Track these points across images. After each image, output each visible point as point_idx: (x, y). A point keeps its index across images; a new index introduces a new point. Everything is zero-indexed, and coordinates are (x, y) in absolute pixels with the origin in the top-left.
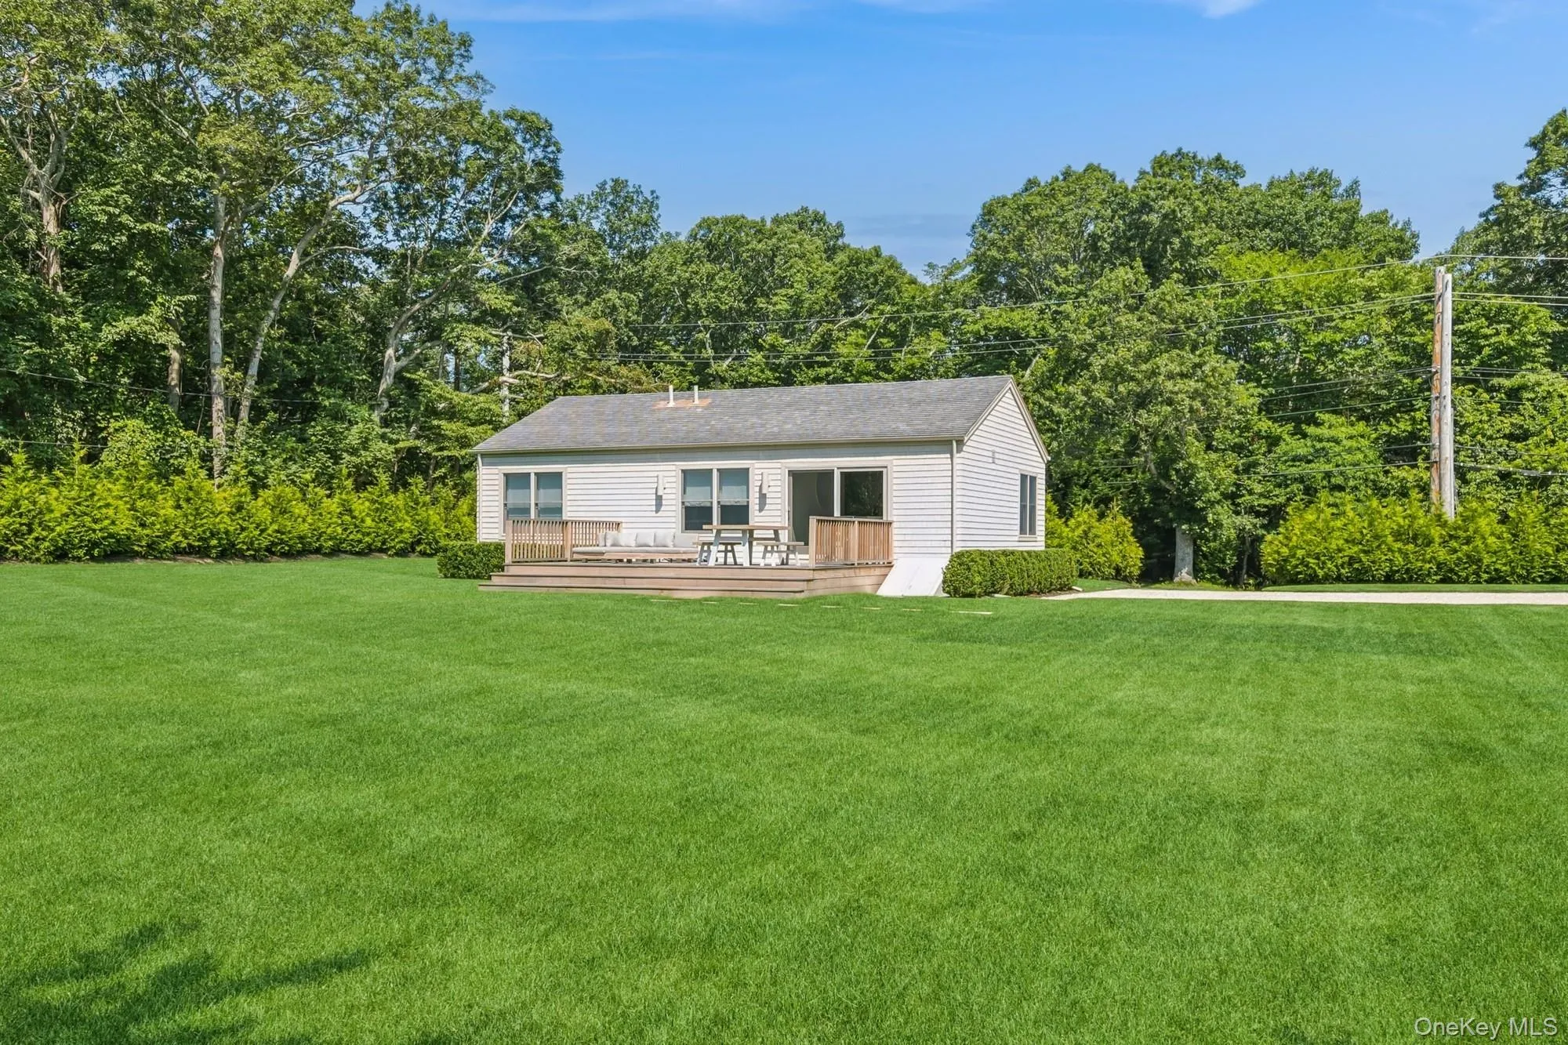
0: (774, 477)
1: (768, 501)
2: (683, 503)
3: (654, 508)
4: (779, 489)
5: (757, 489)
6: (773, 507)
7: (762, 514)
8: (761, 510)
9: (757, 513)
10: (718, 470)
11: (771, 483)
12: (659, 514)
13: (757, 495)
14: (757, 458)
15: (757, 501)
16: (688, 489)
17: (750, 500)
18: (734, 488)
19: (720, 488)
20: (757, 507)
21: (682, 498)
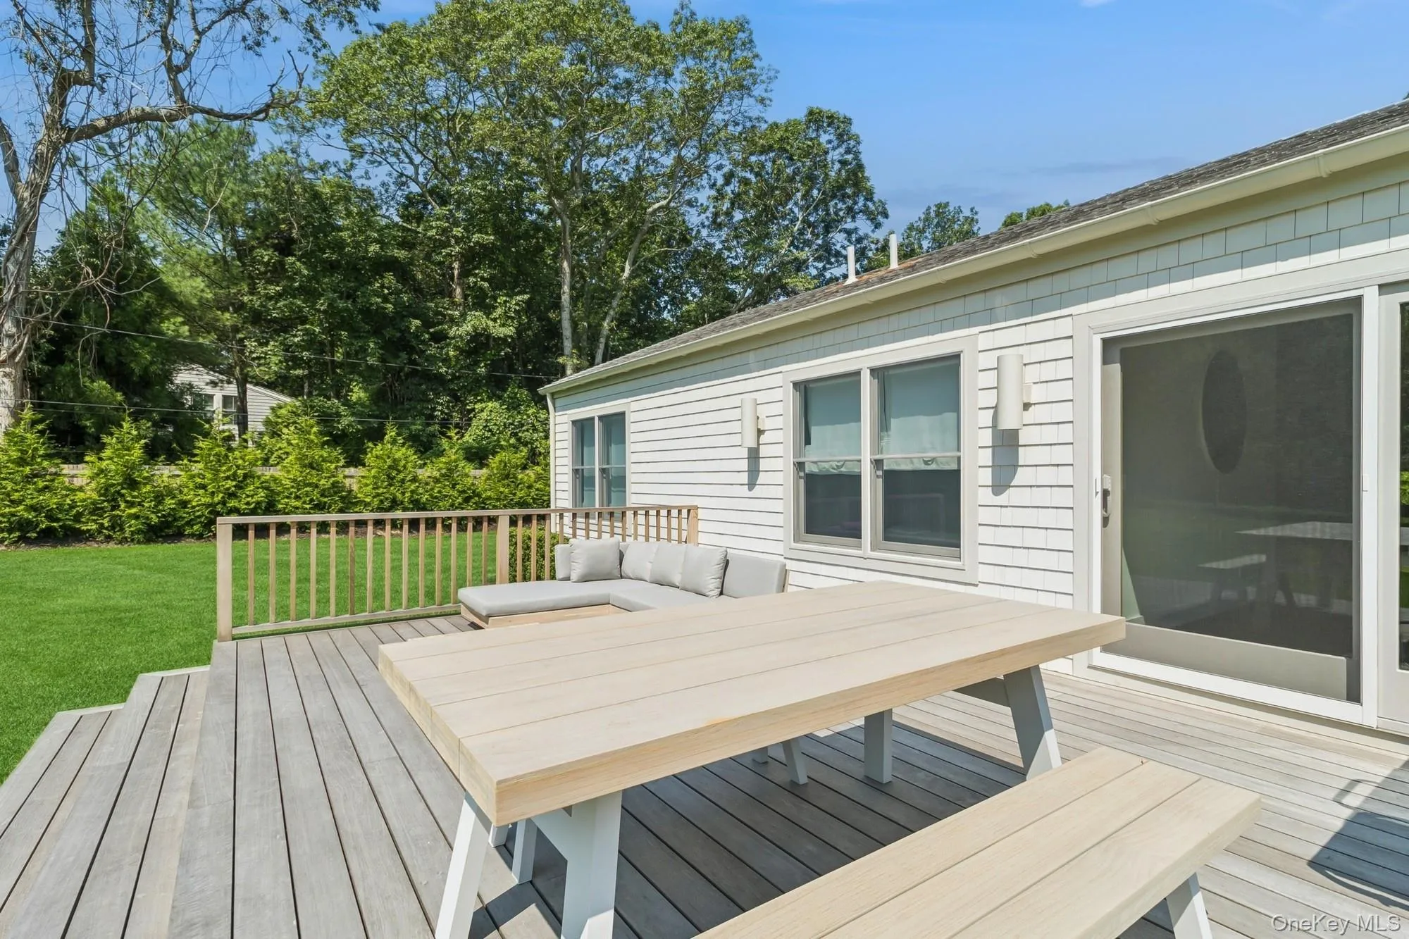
0: (1048, 371)
1: (1024, 456)
2: (800, 466)
3: (744, 478)
4: (1065, 412)
5: (986, 418)
6: (1046, 476)
7: (1002, 499)
8: (999, 487)
9: (986, 496)
10: (874, 371)
11: (1036, 395)
12: (757, 491)
13: (986, 437)
14: (989, 316)
15: (986, 457)
16: (814, 431)
17: (965, 454)
18: (923, 421)
19: (883, 425)
20: (986, 476)
21: (798, 452)
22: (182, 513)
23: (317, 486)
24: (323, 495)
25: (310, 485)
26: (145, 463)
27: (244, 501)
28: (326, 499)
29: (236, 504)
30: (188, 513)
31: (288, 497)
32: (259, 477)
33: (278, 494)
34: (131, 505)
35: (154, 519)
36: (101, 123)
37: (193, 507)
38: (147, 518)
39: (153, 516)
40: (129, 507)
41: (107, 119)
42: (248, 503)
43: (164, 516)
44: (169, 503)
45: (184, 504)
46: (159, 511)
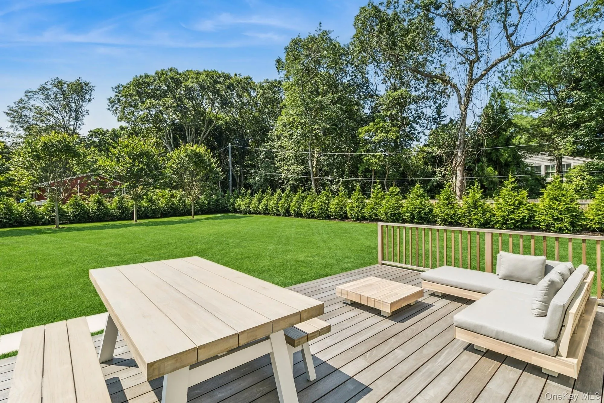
22: (492, 219)
23: (557, 209)
24: (561, 214)
25: (553, 208)
26: (482, 199)
27: (517, 215)
28: (562, 216)
29: (514, 216)
30: (495, 219)
31: (541, 214)
32: (525, 205)
33: (536, 212)
34: (475, 214)
35: (482, 221)
36: (483, 73)
37: (497, 217)
38: (480, 220)
39: (482, 219)
40: (474, 216)
41: (485, 70)
42: (519, 216)
43: (487, 220)
44: (488, 215)
45: (494, 215)
46: (484, 218)
